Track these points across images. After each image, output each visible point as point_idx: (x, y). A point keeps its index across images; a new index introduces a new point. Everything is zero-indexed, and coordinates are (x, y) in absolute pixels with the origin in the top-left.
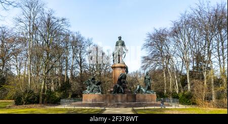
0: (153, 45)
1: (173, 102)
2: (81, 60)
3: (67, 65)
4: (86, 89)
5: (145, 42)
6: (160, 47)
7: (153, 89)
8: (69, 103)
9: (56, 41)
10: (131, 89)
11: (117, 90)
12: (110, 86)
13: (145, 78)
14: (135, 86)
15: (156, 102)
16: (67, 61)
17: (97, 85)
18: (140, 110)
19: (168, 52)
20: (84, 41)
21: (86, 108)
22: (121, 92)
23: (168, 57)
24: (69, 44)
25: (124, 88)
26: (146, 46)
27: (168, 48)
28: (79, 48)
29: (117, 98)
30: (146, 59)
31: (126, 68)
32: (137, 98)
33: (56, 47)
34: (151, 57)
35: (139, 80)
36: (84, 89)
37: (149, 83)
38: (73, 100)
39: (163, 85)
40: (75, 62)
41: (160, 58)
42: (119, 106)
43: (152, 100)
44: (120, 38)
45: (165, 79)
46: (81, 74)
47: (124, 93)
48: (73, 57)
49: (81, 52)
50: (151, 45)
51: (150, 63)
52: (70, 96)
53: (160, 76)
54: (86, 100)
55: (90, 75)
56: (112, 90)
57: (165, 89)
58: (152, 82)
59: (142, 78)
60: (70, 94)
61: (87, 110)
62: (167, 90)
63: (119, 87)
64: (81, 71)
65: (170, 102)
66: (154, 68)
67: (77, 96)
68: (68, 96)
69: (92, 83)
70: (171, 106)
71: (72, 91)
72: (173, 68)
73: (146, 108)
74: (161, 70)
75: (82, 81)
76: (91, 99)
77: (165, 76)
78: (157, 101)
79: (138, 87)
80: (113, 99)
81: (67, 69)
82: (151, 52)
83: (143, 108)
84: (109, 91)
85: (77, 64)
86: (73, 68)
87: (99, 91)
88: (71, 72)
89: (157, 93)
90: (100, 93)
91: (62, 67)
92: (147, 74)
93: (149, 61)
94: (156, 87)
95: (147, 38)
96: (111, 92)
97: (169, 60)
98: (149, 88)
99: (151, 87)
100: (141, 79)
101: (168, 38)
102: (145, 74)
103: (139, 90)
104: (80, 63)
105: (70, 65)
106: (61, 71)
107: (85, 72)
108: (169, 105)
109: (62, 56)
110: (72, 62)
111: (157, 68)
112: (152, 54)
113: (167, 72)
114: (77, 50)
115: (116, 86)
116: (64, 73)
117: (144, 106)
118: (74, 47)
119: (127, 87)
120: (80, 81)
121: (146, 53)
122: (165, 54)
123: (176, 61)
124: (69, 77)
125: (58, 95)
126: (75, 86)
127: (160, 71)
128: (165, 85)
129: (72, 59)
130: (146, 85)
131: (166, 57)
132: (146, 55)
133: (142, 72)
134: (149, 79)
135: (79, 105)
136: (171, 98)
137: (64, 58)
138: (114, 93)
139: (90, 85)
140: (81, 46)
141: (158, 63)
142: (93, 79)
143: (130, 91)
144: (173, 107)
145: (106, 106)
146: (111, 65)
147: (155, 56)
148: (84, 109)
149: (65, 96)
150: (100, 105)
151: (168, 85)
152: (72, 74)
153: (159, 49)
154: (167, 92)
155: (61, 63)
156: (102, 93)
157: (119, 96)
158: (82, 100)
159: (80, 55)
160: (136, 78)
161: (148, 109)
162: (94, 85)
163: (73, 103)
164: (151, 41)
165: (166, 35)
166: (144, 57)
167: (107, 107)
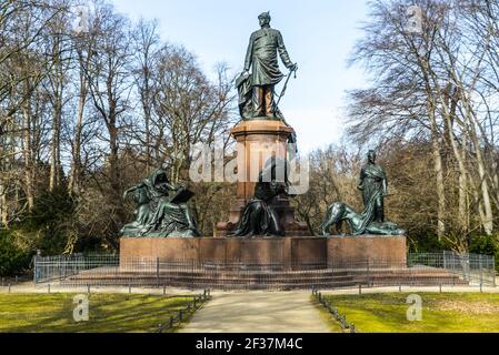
0: (395, 46)
1: (473, 267)
2: (113, 103)
3: (58, 124)
4: (135, 217)
5: (363, 35)
6: (422, 52)
7: (393, 217)
8: (68, 274)
9: (15, 30)
10: (307, 220)
11: (254, 223)
12: (226, 208)
13: (363, 176)
14: (323, 207)
15: (405, 269)
16: (58, 109)
17: (176, 201)
18: (344, 297)
19: (451, 75)
20: (124, 30)
21: (135, 290)
22: (271, 230)
23: (453, 95)
24: (67, 43)
25: (281, 213)
26: (368, 49)
27: (453, 60)
28: (104, 58)
29: (253, 250)
30: (366, 100)
31: (287, 135)
32: (332, 252)
33: (17, 55)
34: (384, 95)
35: (338, 180)
36: (125, 218)
37: (376, 196)
38: (81, 263)
39: (431, 200)
40: (89, 111)
41: (422, 98)
42: (261, 282)
43: (389, 262)
44: (265, 20)
45: (440, 177)
46: (114, 160)
47: (281, 234)
48: (83, 93)
49: (112, 73)
50: (384, 46)
51: (382, 116)
52: (70, 246)
53: (421, 165)
54: (136, 263)
55: (148, 162)
56: (235, 219)
57: (440, 215)
58: (389, 189)
59: (349, 176)
60: (72, 238)
61: (136, 302)
62: (447, 221)
63: (262, 211)
64: (115, 149)
65: (459, 267)
66: (399, 137)
67: (98, 245)
68: (63, 246)
69: (155, 194)
70: (466, 283)
71: (78, 225)
72: (472, 135)
73: (365, 290)
74: (426, 143)
75: (116, 187)
76: (154, 259)
77: (438, 166)
78: (408, 265)
79: (336, 210)
80: (239, 255)
81: (57, 142)
82: (385, 75)
83: (354, 291)
84: (222, 224)
85: (96, 119)
86: (81, 137)
87: (184, 226)
88: (75, 152)
89: (408, 235)
90: (187, 234)
91: (38, 132)
92: (371, 160)
93: (377, 108)
94: (405, 209)
95: (370, 20)
96: (231, 228)
97: (454, 103)
98: (378, 215)
99: (387, 209)
100: (348, 180)
101: (452, 18)
102: (364, 158)
103: (341, 221)
104: (110, 117)
105: (71, 126)
106: (35, 146)
107: (129, 150)
108: (454, 281)
109: (40, 88)
110: (77, 112)
111: (409, 135)
112: (390, 79)
113: (446, 154)
114: (99, 67)
115: (250, 206)
116: (46, 155)
117: (361, 284)
118: (85, 54)
119: (291, 212)
120: (108, 186)
121: (367, 76)
122: (440, 82)
123: (483, 107)
124: (66, 171)
125: (21, 241)
126: (91, 206)
127: (421, 149)
128: (442, 200)
129: (76, 100)
130: (366, 201)
131: (446, 93)
132: (366, 86)
133: (352, 150)
134: (379, 180)
135: (105, 281)
136: (463, 254)
137: (48, 97)
138: (243, 233)
139: (147, 201)
140: (111, 51)
141: (413, 116)
142: (162, 178)
143: (303, 224)
144: (473, 287)
145: (214, 282)
146: (231, 126)
147: (401, 87)
148: (127, 298)
149: (52, 247)
150: (187, 280)
151: (452, 203)
152: (77, 161)
153: (419, 63)
154: (448, 230)
155: (35, 118)
156: (196, 234)
157: (263, 243)
158: (116, 262)
159: (109, 83)
160: (328, 175)
161: (375, 296)
162: (164, 204)
163: (83, 273)
164: (384, 32)
165: (444, 9)
166: (359, 95)
167: (215, 287)
